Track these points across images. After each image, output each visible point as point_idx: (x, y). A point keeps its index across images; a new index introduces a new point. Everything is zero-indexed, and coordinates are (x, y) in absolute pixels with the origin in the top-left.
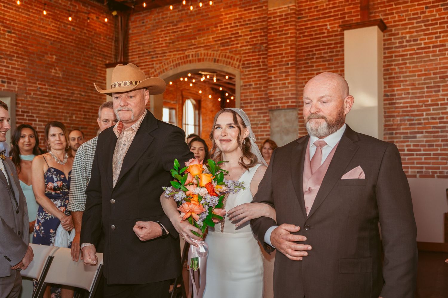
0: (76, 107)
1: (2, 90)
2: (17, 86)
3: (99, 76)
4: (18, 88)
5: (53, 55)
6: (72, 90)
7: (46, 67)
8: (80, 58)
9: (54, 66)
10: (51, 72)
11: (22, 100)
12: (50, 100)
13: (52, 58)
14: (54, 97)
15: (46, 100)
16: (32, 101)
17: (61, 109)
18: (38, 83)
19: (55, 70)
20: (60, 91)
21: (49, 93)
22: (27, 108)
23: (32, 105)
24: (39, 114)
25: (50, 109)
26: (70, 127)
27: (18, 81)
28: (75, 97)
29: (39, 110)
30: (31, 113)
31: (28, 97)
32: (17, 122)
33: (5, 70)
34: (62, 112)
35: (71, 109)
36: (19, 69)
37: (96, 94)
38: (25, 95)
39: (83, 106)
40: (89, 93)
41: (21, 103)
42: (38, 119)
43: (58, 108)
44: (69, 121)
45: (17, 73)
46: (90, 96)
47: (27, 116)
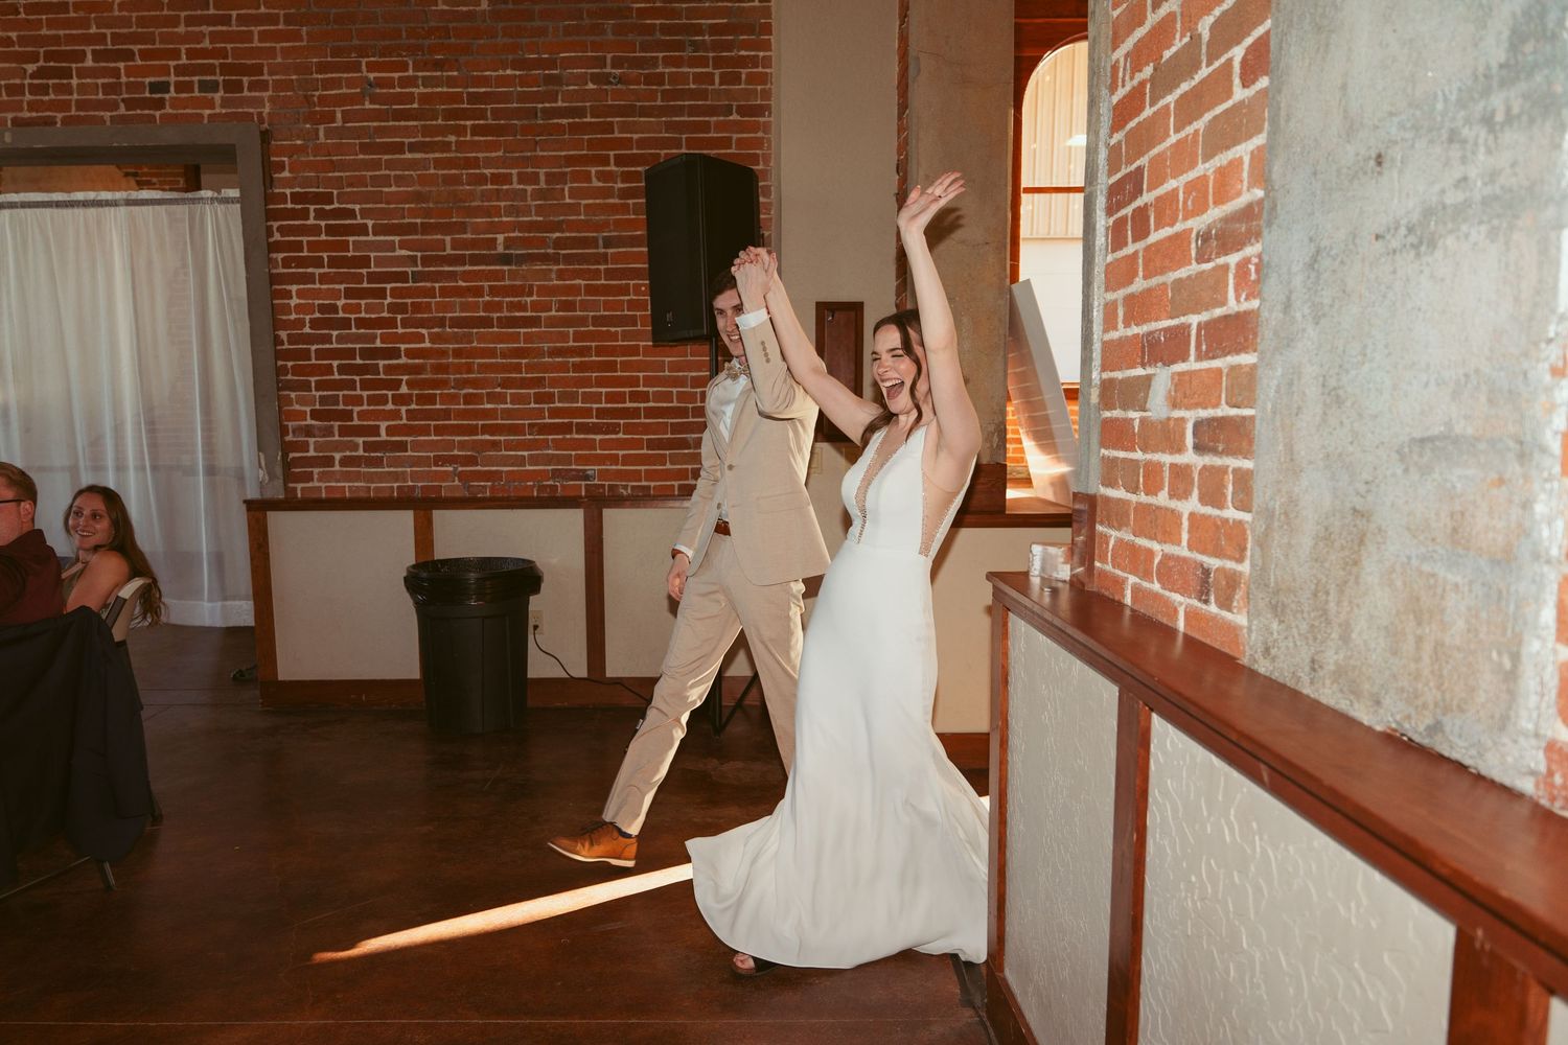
0: (578, 145)
1: (206, 121)
2: (266, 95)
4: (271, 99)
6: (552, 64)
11: (293, 151)
12: (426, 131)
14: (451, 115)
15: (407, 131)
16: (339, 149)
17: (489, 163)
18: (364, 61)
20: (485, 81)
21: (424, 98)
22: (318, 182)
23: (342, 166)
24: (377, 197)
25: (432, 171)
26: (543, 242)
27: (270, 74)
28: (568, 96)
29: (376, 181)
30: (338, 202)
31: (321, 134)
32: (277, 242)
33: (214, 37)
34: (496, 179)
35: (542, 156)
36: (273, 20)
37: (703, 62)
38: (308, 126)
39: (617, 135)
40: (654, 62)
41: (290, 164)
42: (370, 223)
43: (474, 164)
44: (536, 215)
45: (264, 36)
46: (659, 79)
47: (320, 214)
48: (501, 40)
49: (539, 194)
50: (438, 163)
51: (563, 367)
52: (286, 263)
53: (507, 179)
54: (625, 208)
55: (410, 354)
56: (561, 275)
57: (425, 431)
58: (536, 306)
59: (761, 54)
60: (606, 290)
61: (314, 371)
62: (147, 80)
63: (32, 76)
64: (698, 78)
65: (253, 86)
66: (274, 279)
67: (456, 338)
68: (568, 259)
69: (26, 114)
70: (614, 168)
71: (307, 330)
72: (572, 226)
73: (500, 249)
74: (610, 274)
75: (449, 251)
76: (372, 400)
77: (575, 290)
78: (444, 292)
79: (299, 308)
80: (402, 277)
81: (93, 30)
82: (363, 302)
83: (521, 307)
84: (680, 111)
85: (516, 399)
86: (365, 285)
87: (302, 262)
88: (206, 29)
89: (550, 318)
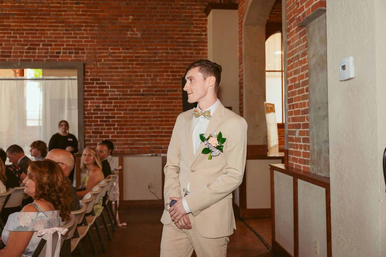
0: (161, 68)
1: (70, 61)
2: (85, 55)
3: (194, 27)
4: (86, 56)
5: (129, 15)
6: (155, 49)
7: (120, 30)
8: (166, 12)
9: (130, 27)
10: (127, 34)
11: (91, 68)
12: (124, 64)
13: (129, 19)
14: (130, 61)
15: (120, 64)
16: (103, 68)
17: (139, 72)
18: (110, 48)
19: (133, 31)
20: (139, 53)
21: (124, 57)
22: (97, 76)
23: (103, 72)
24: (111, 80)
25: (125, 74)
26: (152, 91)
27: (87, 50)
28: (159, 57)
29: (111, 76)
30: (102, 80)
31: (98, 64)
32: (86, 90)
33: (73, 41)
34: (141, 76)
35: (153, 71)
36: (88, 38)
37: (191, 49)
38: (95, 63)
39: (171, 66)
40: (180, 49)
41: (90, 72)
42: (109, 86)
43: (136, 72)
44: (151, 84)
45: (85, 41)
46: (181, 53)
47: (97, 83)
48: (143, 44)
49: (152, 79)
50: (127, 72)
51: (157, 121)
52: (88, 95)
53: (144, 76)
54: (172, 83)
55: (118, 117)
56: (156, 99)
57: (121, 137)
58: (150, 106)
59: (205, 48)
60: (167, 102)
61: (93, 121)
62: (56, 51)
63: (26, 49)
64: (190, 53)
65: (82, 53)
66: (85, 99)
67: (130, 114)
68: (158, 95)
69: (24, 58)
70: (169, 73)
71: (92, 111)
72: (159, 87)
73: (141, 92)
74: (168, 99)
75: (129, 93)
76: (108, 129)
77: (159, 102)
78: (127, 102)
79: (90, 106)
80: (117, 99)
81: (43, 39)
82: (107, 105)
83: (146, 106)
84: (186, 60)
85: (144, 129)
86: (107, 101)
87: (92, 95)
88: (71, 40)
89: (154, 109)
